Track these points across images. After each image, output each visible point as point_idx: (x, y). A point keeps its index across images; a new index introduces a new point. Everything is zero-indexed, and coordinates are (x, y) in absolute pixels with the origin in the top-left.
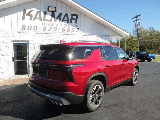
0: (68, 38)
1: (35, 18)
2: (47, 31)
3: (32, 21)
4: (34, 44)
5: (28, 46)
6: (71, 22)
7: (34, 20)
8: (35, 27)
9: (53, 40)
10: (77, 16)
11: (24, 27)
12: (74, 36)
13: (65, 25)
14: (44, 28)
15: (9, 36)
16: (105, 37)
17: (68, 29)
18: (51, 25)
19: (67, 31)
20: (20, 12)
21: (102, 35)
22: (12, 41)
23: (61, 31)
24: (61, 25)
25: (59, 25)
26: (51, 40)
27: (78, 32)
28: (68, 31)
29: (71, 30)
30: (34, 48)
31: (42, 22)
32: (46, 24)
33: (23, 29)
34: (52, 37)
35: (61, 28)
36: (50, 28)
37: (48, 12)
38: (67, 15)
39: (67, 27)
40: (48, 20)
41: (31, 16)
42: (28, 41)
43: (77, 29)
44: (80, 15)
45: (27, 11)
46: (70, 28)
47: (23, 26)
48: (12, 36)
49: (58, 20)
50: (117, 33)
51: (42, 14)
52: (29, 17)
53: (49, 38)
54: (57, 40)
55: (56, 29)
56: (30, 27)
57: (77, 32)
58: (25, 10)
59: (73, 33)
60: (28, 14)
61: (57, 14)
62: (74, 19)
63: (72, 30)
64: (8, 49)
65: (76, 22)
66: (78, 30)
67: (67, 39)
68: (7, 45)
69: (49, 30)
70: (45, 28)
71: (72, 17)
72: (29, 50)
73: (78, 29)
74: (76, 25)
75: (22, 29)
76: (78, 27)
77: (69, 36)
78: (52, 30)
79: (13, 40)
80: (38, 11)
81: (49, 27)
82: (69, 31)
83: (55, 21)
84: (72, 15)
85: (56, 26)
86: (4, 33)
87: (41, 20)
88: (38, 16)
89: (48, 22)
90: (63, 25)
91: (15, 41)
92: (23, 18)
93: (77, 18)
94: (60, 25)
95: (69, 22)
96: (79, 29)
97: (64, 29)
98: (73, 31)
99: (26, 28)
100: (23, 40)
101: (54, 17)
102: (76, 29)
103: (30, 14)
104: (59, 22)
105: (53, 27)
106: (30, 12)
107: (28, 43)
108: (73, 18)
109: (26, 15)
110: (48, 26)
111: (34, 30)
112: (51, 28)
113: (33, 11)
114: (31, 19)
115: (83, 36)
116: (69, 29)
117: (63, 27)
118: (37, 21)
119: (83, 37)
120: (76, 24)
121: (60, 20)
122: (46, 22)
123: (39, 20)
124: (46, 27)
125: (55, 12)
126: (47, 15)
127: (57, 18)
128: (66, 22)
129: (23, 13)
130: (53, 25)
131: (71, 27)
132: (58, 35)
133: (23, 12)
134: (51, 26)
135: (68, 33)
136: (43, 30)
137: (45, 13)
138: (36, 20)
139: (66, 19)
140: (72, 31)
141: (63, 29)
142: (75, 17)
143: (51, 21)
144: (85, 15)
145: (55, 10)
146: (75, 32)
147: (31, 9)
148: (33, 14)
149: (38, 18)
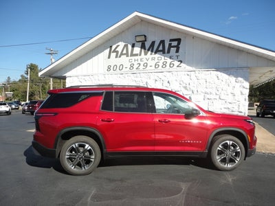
0: (163, 78)
1: (122, 54)
2: (134, 69)
3: (118, 59)
6: (169, 52)
7: (120, 57)
8: (121, 66)
9: (141, 81)
11: (109, 68)
12: (173, 74)
13: (160, 59)
18: (139, 60)
19: (162, 66)
20: (106, 50)
23: (153, 68)
25: (150, 59)
26: (139, 82)
27: (181, 67)
28: (164, 66)
29: (168, 65)
31: (130, 58)
32: (133, 60)
33: (109, 70)
34: (141, 77)
35: (153, 63)
36: (138, 65)
37: (136, 44)
39: (163, 60)
40: (136, 55)
41: (117, 52)
43: (179, 61)
44: (185, 38)
45: (114, 47)
46: (166, 62)
49: (150, 52)
51: (130, 47)
52: (115, 54)
53: (136, 79)
54: (147, 82)
55: (146, 65)
56: (115, 67)
57: (178, 66)
58: (111, 47)
59: (171, 69)
60: (114, 51)
61: (148, 45)
63: (170, 64)
65: (177, 51)
66: (180, 64)
67: (160, 79)
69: (137, 69)
70: (132, 66)
71: (170, 44)
74: (178, 56)
75: (107, 70)
76: (180, 58)
77: (164, 73)
78: (141, 67)
80: (125, 45)
82: (166, 66)
83: (146, 54)
84: (171, 40)
85: (147, 62)
87: (128, 56)
88: (125, 52)
89: (136, 58)
90: (156, 59)
92: (109, 57)
93: (179, 44)
94: (152, 58)
95: (165, 53)
96: (181, 62)
98: (172, 65)
99: (112, 68)
101: (145, 49)
102: (177, 63)
103: (116, 50)
104: (151, 54)
105: (142, 63)
106: (116, 48)
108: (172, 45)
109: (112, 52)
110: (136, 63)
111: (120, 70)
112: (140, 64)
114: (116, 57)
117: (156, 61)
119: (188, 75)
120: (177, 54)
121: (152, 51)
122: (133, 58)
123: (125, 56)
124: (134, 65)
125: (146, 40)
126: (135, 48)
127: (148, 50)
130: (143, 60)
131: (169, 61)
132: (148, 74)
133: (109, 49)
134: (139, 62)
135: (163, 70)
136: (130, 69)
137: (133, 46)
138: (122, 56)
139: (161, 48)
140: (170, 67)
141: (156, 65)
142: (175, 43)
143: (140, 55)
144: (194, 36)
145: (144, 39)
146: (175, 67)
147: (117, 44)
148: (120, 49)
149: (124, 54)
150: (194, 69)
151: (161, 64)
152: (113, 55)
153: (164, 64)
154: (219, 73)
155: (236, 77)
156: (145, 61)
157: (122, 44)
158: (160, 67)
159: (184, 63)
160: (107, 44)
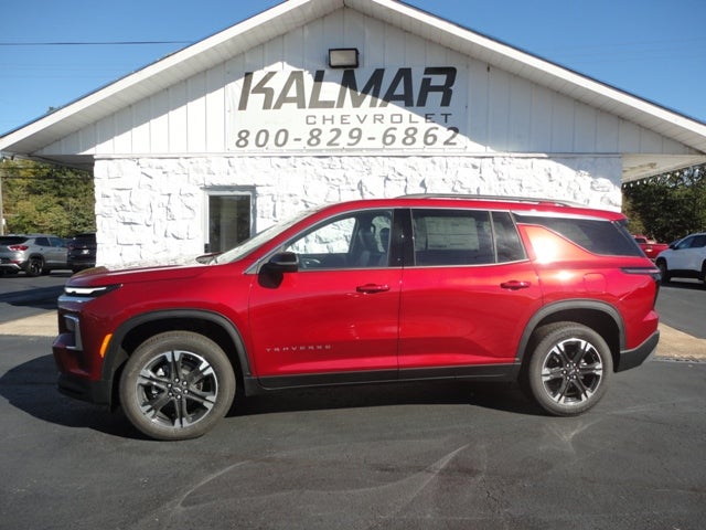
0: (407, 173)
1: (283, 99)
2: (323, 145)
3: (271, 112)
4: (275, 198)
5: (255, 206)
6: (422, 102)
7: (278, 106)
8: (282, 135)
9: (344, 180)
10: (450, 73)
11: (243, 137)
12: (434, 162)
13: (397, 119)
14: (313, 137)
15: (197, 170)
16: (592, 160)
17: (406, 132)
18: (337, 120)
19: (404, 141)
20: (233, 84)
21: (577, 150)
22: (206, 188)
23: (378, 143)
24: (378, 119)
25: (370, 119)
26: (337, 182)
27: (455, 144)
28: (409, 140)
29: (420, 137)
30: (274, 215)
31: (308, 111)
32: (320, 120)
33: (242, 143)
34: (342, 168)
35: (379, 130)
36: (335, 133)
38: (405, 74)
39: (406, 124)
40: (329, 104)
41: (269, 93)
42: (253, 188)
43: (449, 129)
44: (467, 67)
45: (257, 77)
46: (416, 130)
47: (240, 134)
48: (205, 171)
50: (668, 138)
52: (262, 96)
53: (330, 174)
54: (361, 182)
55: (357, 135)
56: (263, 136)
57: (446, 143)
58: (248, 75)
59: (428, 150)
60: (259, 89)
62: (437, 89)
63: (426, 136)
64: (191, 216)
65: (446, 102)
66: (453, 137)
67: (400, 175)
68: (190, 201)
69: (330, 144)
70: (315, 136)
71: (426, 82)
72: (258, 219)
73: (452, 132)
74: (446, 115)
75: (237, 144)
77: (412, 161)
78: (344, 140)
79: (208, 184)
80: (293, 73)
81: (332, 130)
82: (414, 141)
83: (357, 103)
84: (429, 71)
85: (359, 125)
86: (182, 161)
87: (301, 105)
88: (292, 93)
89: (328, 112)
90: (387, 119)
91: (213, 188)
92: (243, 106)
93: (450, 81)
94: (380, 118)
95: (412, 105)
96: (456, 130)
97: (390, 133)
98: (430, 140)
99: (251, 139)
100: (240, 183)
102: (443, 133)
103: (266, 86)
105: (345, 130)
106: (266, 79)
107: (255, 195)
108: (432, 84)
109: (253, 92)
110: (326, 128)
111: (277, 144)
112: (339, 132)
113: (275, 76)
114: (267, 106)
115: (478, 162)
116: (411, 132)
117: (387, 124)
118: (289, 108)
119: (475, 167)
120: (445, 110)
122: (319, 112)
123: (294, 105)
124: (320, 132)
125: (357, 66)
126: (325, 85)
128: (403, 102)
129: (242, 85)
130: (349, 119)
131: (422, 125)
132: (365, 159)
133: (241, 82)
134: (337, 124)
135: (406, 150)
136: (309, 143)
137: (319, 77)
138: (284, 105)
139: (400, 90)
140: (426, 143)
141: (385, 136)
142: (439, 80)
143: (341, 104)
144: (490, 65)
145: (353, 62)
146: (439, 143)
147: (268, 69)
148: (277, 84)
149: (291, 100)
150: (489, 151)
151: (400, 135)
152: (256, 100)
153: (410, 135)
154: (551, 164)
155: (594, 175)
156: (355, 123)
157: (282, 71)
158: (398, 143)
159: (465, 135)
160: (236, 66)
